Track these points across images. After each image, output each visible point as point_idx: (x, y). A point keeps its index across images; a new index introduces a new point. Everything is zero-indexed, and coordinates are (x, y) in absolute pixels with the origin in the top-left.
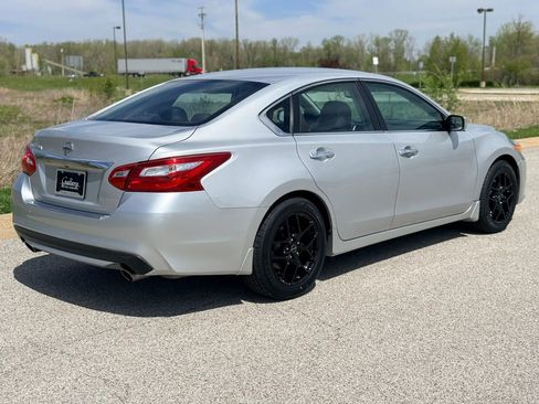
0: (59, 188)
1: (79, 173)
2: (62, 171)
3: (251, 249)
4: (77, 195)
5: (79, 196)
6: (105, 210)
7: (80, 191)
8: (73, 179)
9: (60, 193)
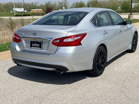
0: (31, 46)
1: (40, 41)
2: (32, 41)
3: (92, 62)
4: (39, 48)
5: (40, 48)
6: (51, 53)
7: (40, 47)
8: (37, 43)
9: (32, 48)
